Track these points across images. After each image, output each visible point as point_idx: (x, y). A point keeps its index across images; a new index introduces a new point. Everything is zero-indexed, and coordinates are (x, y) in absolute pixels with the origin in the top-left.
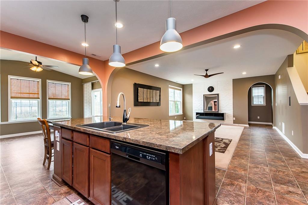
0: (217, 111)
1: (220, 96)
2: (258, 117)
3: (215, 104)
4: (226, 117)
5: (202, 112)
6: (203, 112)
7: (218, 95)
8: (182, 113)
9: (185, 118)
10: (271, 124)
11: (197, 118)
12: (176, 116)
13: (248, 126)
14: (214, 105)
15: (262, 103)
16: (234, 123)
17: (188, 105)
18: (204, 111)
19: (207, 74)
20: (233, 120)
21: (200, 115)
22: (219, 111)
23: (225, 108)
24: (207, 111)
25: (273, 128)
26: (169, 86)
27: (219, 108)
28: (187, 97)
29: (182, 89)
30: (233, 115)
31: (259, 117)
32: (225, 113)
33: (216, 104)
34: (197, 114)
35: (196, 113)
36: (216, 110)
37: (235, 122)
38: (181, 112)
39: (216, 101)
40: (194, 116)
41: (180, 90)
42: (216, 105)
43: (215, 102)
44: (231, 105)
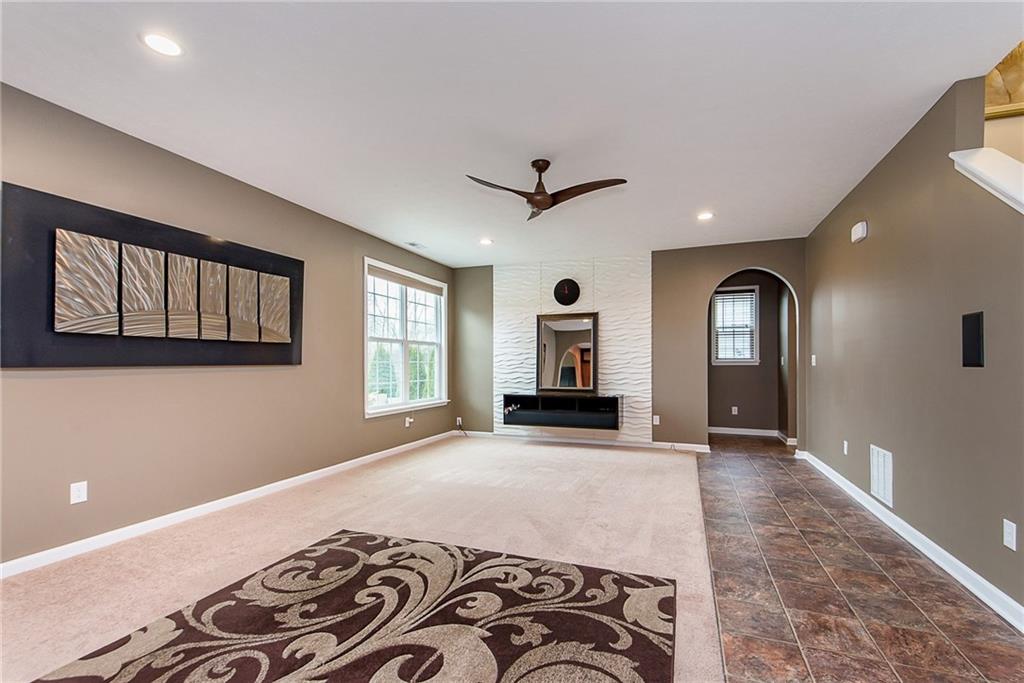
0: (591, 388)
1: (601, 321)
2: (734, 408)
3: (585, 359)
4: (625, 414)
5: (530, 390)
6: (534, 393)
7: (594, 316)
8: (445, 399)
9: (459, 419)
10: (775, 433)
11: (509, 420)
12: (409, 414)
13: (705, 449)
14: (583, 361)
15: (747, 355)
16: (653, 440)
17: (472, 363)
18: (538, 390)
19: (540, 184)
20: (651, 426)
21: (521, 409)
22: (600, 387)
23: (621, 376)
24: (558, 387)
25: (796, 456)
26: (368, 261)
27: (600, 376)
28: (471, 323)
29: (445, 287)
30: (650, 404)
31: (735, 410)
32: (622, 397)
33: (590, 358)
34: (509, 400)
35: (502, 398)
36: (589, 386)
37: (659, 434)
38: (438, 395)
39: (589, 350)
40: (498, 411)
41: (438, 291)
42: (589, 362)
43: (584, 351)
44: (644, 360)
